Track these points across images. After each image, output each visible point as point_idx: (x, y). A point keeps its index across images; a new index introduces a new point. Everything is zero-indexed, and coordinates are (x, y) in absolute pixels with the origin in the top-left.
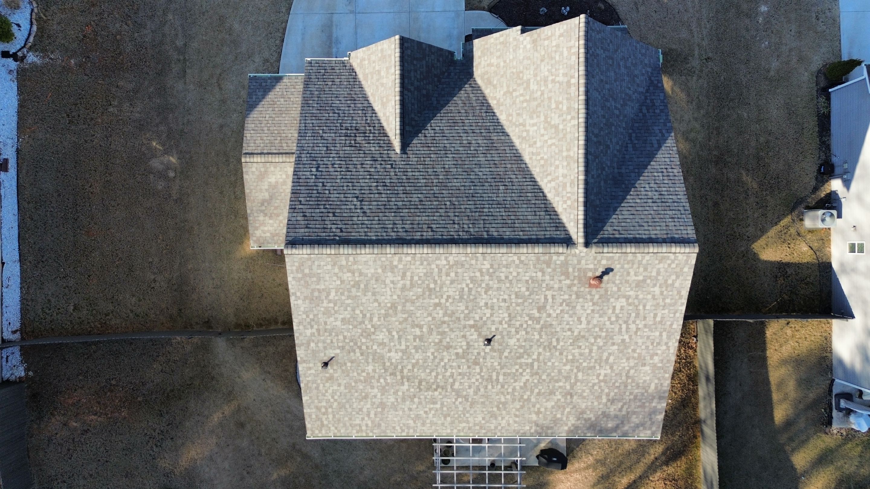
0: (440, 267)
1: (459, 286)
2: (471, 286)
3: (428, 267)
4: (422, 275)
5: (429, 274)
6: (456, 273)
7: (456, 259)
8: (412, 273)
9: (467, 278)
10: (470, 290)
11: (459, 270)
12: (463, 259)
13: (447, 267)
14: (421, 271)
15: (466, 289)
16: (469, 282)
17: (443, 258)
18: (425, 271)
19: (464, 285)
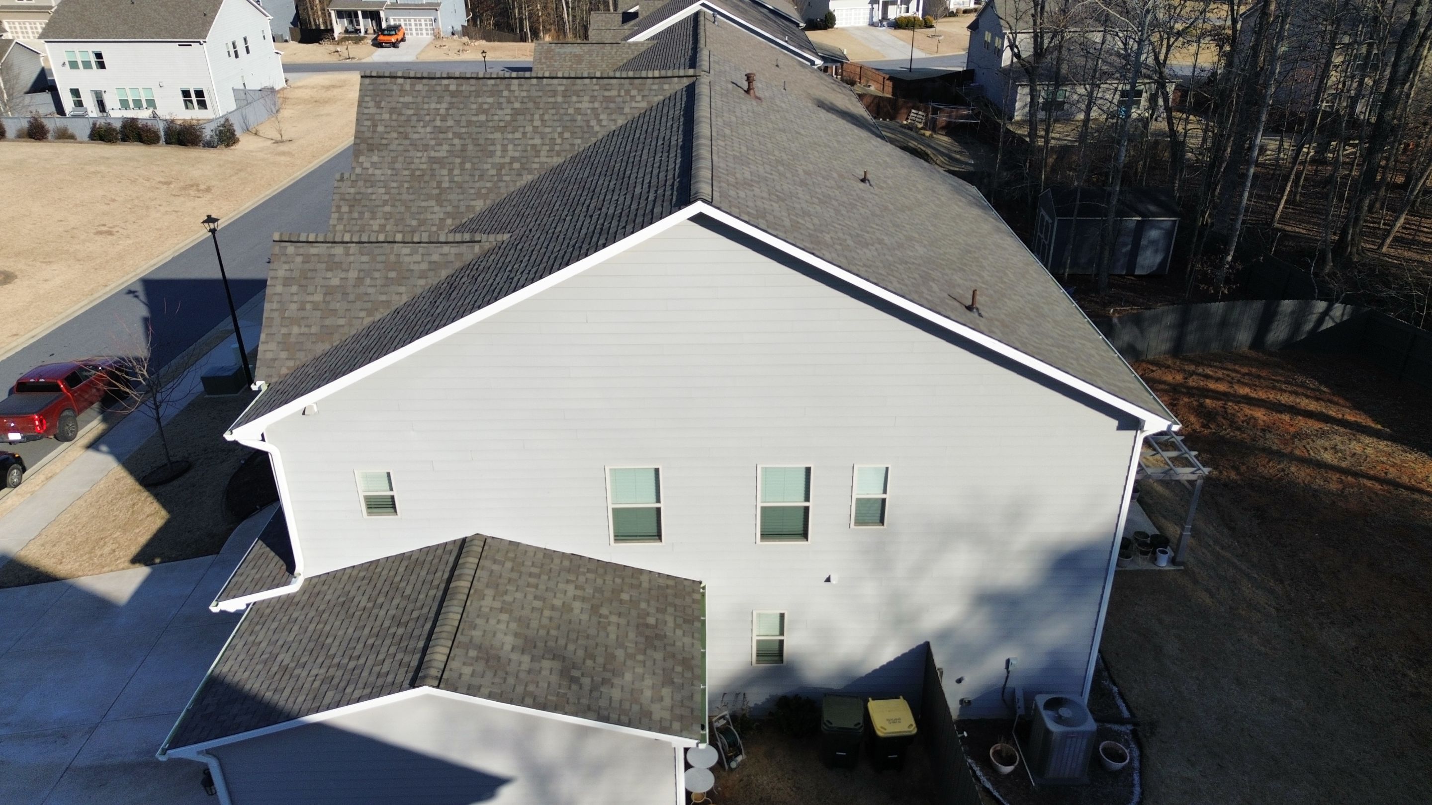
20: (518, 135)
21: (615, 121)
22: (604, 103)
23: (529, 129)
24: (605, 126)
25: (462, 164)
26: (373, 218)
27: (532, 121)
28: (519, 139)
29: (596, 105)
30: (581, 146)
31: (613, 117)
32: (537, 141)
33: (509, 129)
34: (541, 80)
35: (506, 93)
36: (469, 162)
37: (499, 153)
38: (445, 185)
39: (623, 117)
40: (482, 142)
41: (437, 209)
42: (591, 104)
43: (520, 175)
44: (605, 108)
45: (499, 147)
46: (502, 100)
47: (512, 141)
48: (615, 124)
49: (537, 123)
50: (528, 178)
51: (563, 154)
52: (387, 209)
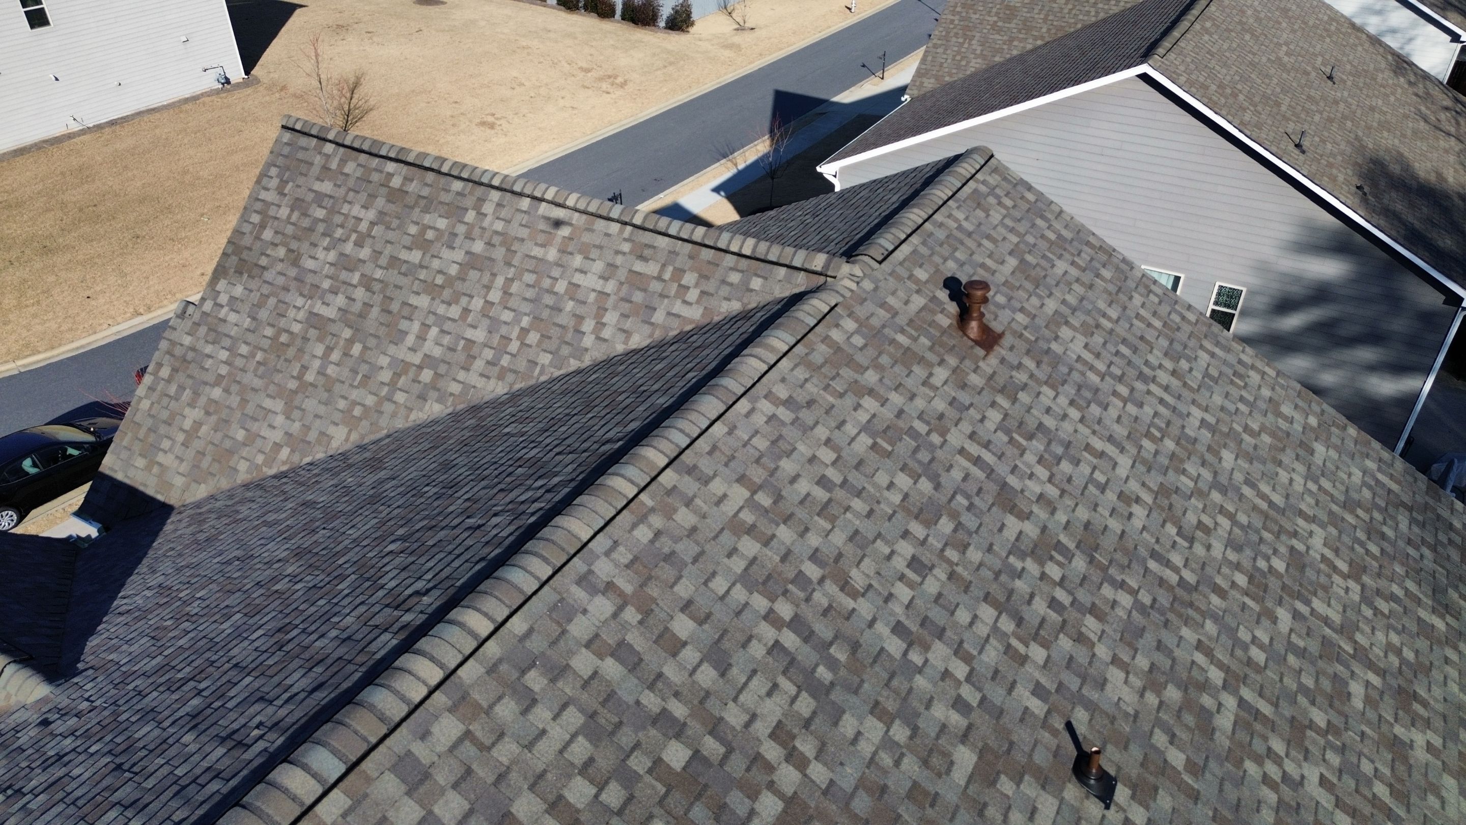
0: (611, 640)
1: (757, 650)
2: (785, 610)
3: (567, 687)
4: (581, 749)
5: (607, 718)
6: (687, 606)
7: (623, 555)
8: (536, 782)
9: (739, 594)
10: (797, 624)
11: (684, 589)
12: (643, 534)
13: (631, 615)
14: (557, 734)
15: (790, 639)
16: (760, 603)
17: (579, 594)
18: (573, 718)
19: (768, 632)
20: (454, 312)
21: (628, 333)
22: (625, 288)
23: (477, 304)
24: (605, 340)
25: (351, 342)
26: (192, 405)
27: (488, 288)
28: (454, 320)
29: (610, 287)
30: (547, 370)
31: (628, 324)
32: (479, 335)
33: (447, 294)
34: (536, 202)
35: (470, 216)
36: (360, 342)
37: (410, 340)
38: (310, 377)
39: (647, 329)
40: (395, 307)
41: (279, 420)
42: (601, 282)
43: (422, 397)
44: (622, 299)
45: (416, 326)
46: (461, 229)
47: (441, 320)
48: (626, 342)
49: (495, 296)
50: (434, 409)
51: (510, 377)
52: (217, 393)
